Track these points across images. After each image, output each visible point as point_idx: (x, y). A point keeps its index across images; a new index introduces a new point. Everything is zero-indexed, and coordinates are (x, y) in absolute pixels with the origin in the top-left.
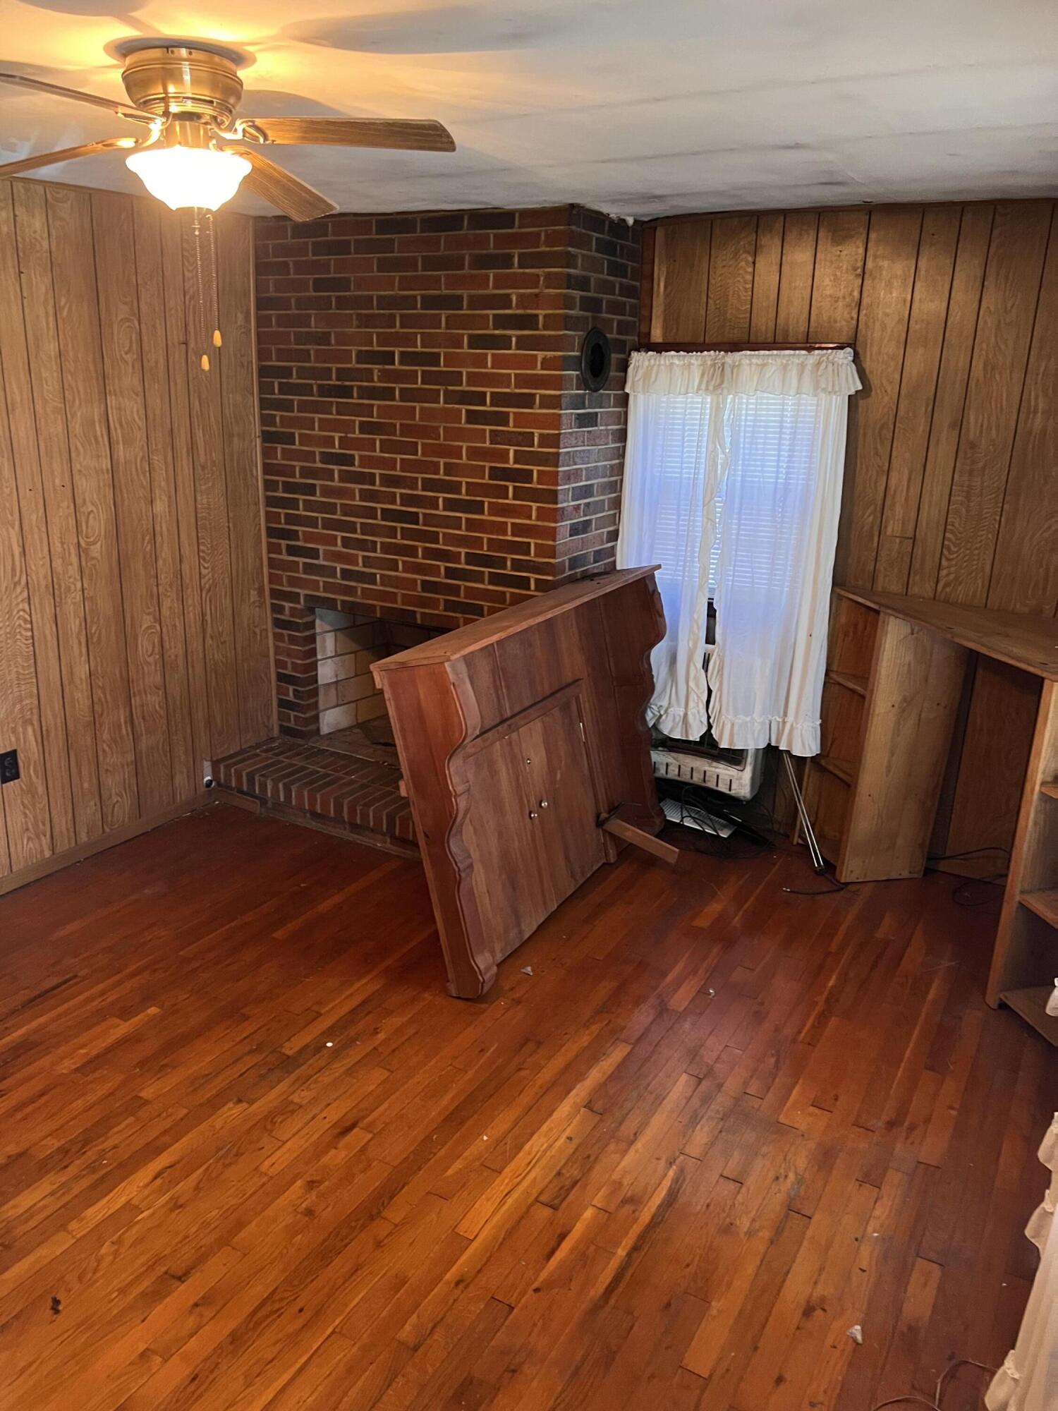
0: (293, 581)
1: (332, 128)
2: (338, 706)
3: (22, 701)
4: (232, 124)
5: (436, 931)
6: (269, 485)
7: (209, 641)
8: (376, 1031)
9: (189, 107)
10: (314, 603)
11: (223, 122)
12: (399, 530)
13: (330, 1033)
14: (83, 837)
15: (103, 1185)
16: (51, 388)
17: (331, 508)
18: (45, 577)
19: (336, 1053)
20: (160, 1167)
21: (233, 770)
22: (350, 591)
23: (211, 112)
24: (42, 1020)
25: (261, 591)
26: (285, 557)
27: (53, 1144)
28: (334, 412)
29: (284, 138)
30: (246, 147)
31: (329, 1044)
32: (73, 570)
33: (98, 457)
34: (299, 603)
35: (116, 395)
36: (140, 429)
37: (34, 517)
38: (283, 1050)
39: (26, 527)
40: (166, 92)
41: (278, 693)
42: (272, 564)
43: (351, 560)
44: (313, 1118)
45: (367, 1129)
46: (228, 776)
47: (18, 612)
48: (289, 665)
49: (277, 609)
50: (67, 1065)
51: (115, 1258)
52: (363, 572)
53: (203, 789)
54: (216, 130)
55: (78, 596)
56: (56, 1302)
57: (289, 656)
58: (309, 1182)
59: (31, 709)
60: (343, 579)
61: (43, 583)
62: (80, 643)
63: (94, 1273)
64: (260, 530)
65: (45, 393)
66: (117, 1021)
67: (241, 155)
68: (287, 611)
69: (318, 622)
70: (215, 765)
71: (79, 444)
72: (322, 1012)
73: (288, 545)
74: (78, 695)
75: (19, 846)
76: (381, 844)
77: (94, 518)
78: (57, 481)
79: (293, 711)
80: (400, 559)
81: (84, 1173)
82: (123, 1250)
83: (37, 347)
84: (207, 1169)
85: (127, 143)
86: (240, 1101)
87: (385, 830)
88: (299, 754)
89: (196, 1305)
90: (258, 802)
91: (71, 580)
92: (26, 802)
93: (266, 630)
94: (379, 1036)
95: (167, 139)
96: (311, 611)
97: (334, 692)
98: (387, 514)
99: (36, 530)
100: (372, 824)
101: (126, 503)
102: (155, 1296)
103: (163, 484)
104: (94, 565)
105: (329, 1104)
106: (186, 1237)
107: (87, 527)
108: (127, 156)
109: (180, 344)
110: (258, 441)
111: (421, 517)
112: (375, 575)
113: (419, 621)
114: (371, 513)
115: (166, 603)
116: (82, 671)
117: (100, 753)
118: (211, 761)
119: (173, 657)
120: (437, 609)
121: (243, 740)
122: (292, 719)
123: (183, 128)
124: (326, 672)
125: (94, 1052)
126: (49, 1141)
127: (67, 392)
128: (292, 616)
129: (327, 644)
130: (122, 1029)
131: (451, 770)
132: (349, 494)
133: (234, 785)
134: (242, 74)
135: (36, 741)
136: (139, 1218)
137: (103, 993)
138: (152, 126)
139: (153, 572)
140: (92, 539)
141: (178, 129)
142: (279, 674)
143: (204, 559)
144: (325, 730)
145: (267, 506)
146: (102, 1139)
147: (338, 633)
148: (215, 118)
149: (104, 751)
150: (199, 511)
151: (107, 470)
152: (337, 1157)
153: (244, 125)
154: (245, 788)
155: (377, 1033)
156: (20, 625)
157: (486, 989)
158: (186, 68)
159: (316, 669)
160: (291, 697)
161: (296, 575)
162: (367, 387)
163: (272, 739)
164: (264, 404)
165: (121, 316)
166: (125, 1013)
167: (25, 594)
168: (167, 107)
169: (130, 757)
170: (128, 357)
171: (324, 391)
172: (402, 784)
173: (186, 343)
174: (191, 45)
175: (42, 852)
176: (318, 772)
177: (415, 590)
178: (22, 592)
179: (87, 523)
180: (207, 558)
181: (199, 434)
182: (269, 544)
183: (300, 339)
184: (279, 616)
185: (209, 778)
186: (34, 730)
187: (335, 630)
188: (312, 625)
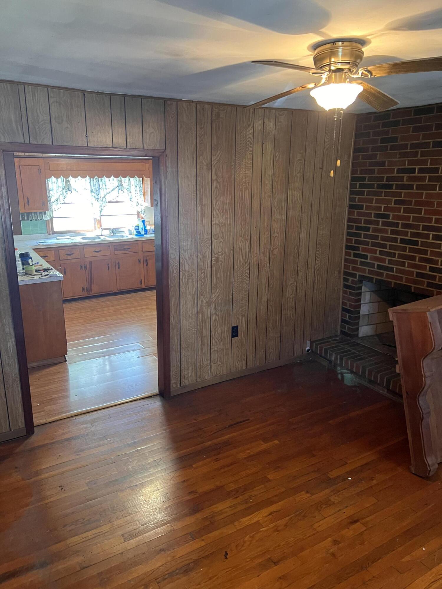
0: (355, 269)
1: (403, 65)
2: (368, 325)
3: (242, 307)
4: (357, 71)
5: (407, 439)
6: (349, 227)
7: (315, 291)
8: (372, 479)
9: (340, 66)
10: (362, 279)
11: (353, 71)
12: (408, 248)
13: (350, 473)
14: (258, 364)
15: (249, 511)
16: (268, 188)
17: (376, 238)
18: (256, 261)
19: (352, 483)
20: (272, 511)
21: (319, 346)
22: (381, 274)
23: (348, 67)
24: (235, 434)
25: (340, 272)
26: (352, 258)
27: (232, 486)
28: (383, 195)
29: (380, 74)
30: (362, 80)
31: (350, 479)
32: (267, 259)
33: (282, 215)
34: (356, 278)
35: (292, 190)
36: (299, 203)
37: (255, 238)
38: (329, 475)
39: (252, 241)
40: (330, 62)
41: (342, 316)
42: (346, 260)
43: (383, 261)
44: (339, 511)
45: (364, 524)
46: (316, 348)
47: (245, 273)
48: (348, 304)
49: (346, 280)
50: (242, 456)
51: (250, 544)
52: (387, 266)
53: (305, 352)
54: (350, 75)
55: (267, 269)
56: (227, 554)
57: (348, 300)
58: (335, 540)
59: (245, 311)
60: (378, 269)
61: (255, 263)
62: (265, 288)
63: (242, 547)
64: (343, 246)
65: (266, 190)
66: (262, 443)
67: (359, 84)
68: (350, 281)
69: (363, 288)
70: (312, 343)
71: (275, 210)
72: (348, 462)
73: (354, 253)
74: (262, 307)
75: (235, 363)
76: (383, 391)
77: (277, 239)
78: (265, 224)
79: (348, 324)
80: (407, 262)
81: (243, 502)
82: (254, 541)
83: (265, 172)
84: (291, 518)
85: (311, 85)
86: (307, 492)
87: (385, 385)
88: (348, 344)
89: (280, 578)
90: (328, 362)
91: (265, 263)
92: (239, 346)
93: (340, 288)
94: (374, 481)
95: (329, 81)
96: (361, 282)
97: (367, 318)
98: (403, 241)
99: (255, 242)
100: (379, 381)
101: (290, 233)
102: (264, 566)
103: (305, 226)
104: (274, 257)
105: (347, 507)
106: (279, 546)
107: (274, 242)
108: (311, 91)
109: (319, 169)
110: (347, 208)
111: (420, 243)
112: (393, 268)
113: (413, 291)
114: (395, 240)
115: (300, 274)
116: (265, 298)
117: (268, 332)
118: (310, 341)
119: (300, 296)
120: (423, 286)
121: (324, 335)
122: (347, 328)
123: (336, 76)
124: (364, 309)
125: (252, 453)
126: (231, 485)
127: (273, 189)
128: (352, 283)
129: (367, 297)
130: (264, 446)
131: (424, 364)
132: (386, 231)
133: (318, 353)
134: (364, 49)
135: (245, 324)
136: (261, 530)
137: (258, 429)
138: (322, 76)
139: (296, 262)
140: (275, 247)
141: (333, 76)
142: (343, 308)
143: (318, 257)
144: (361, 335)
145: (347, 236)
146: (251, 491)
147: (372, 293)
148: (350, 69)
149: (269, 331)
150: (318, 237)
151: (285, 220)
152: (349, 533)
153: (363, 71)
154: (323, 355)
155: (373, 480)
156: (245, 279)
157: (430, 475)
158: (340, 50)
159: (360, 308)
160: (347, 319)
161: (356, 266)
162: (400, 184)
163: (337, 336)
164: (352, 193)
165: (298, 158)
166: (266, 440)
167: (249, 267)
168: (330, 67)
169: (279, 335)
170: (298, 175)
171: (379, 186)
172: (397, 367)
173: (322, 168)
174: (343, 40)
175: (242, 367)
176: (355, 353)
177: (413, 276)
178: (248, 266)
179: (274, 241)
180: (319, 257)
181: (322, 205)
182: (346, 252)
183: (371, 164)
184: (346, 283)
185: (309, 348)
186: (245, 319)
187: (371, 291)
188: (360, 288)
